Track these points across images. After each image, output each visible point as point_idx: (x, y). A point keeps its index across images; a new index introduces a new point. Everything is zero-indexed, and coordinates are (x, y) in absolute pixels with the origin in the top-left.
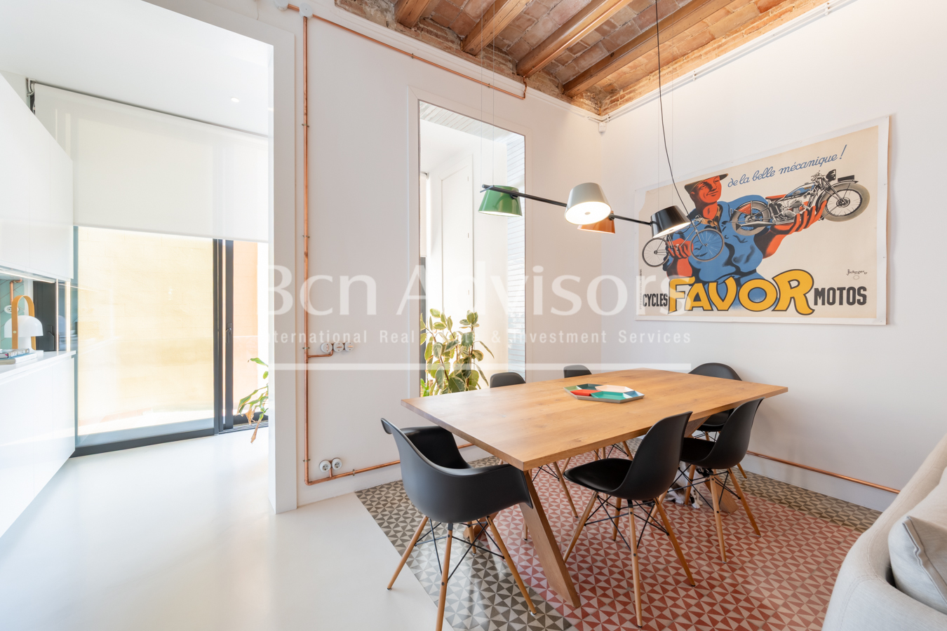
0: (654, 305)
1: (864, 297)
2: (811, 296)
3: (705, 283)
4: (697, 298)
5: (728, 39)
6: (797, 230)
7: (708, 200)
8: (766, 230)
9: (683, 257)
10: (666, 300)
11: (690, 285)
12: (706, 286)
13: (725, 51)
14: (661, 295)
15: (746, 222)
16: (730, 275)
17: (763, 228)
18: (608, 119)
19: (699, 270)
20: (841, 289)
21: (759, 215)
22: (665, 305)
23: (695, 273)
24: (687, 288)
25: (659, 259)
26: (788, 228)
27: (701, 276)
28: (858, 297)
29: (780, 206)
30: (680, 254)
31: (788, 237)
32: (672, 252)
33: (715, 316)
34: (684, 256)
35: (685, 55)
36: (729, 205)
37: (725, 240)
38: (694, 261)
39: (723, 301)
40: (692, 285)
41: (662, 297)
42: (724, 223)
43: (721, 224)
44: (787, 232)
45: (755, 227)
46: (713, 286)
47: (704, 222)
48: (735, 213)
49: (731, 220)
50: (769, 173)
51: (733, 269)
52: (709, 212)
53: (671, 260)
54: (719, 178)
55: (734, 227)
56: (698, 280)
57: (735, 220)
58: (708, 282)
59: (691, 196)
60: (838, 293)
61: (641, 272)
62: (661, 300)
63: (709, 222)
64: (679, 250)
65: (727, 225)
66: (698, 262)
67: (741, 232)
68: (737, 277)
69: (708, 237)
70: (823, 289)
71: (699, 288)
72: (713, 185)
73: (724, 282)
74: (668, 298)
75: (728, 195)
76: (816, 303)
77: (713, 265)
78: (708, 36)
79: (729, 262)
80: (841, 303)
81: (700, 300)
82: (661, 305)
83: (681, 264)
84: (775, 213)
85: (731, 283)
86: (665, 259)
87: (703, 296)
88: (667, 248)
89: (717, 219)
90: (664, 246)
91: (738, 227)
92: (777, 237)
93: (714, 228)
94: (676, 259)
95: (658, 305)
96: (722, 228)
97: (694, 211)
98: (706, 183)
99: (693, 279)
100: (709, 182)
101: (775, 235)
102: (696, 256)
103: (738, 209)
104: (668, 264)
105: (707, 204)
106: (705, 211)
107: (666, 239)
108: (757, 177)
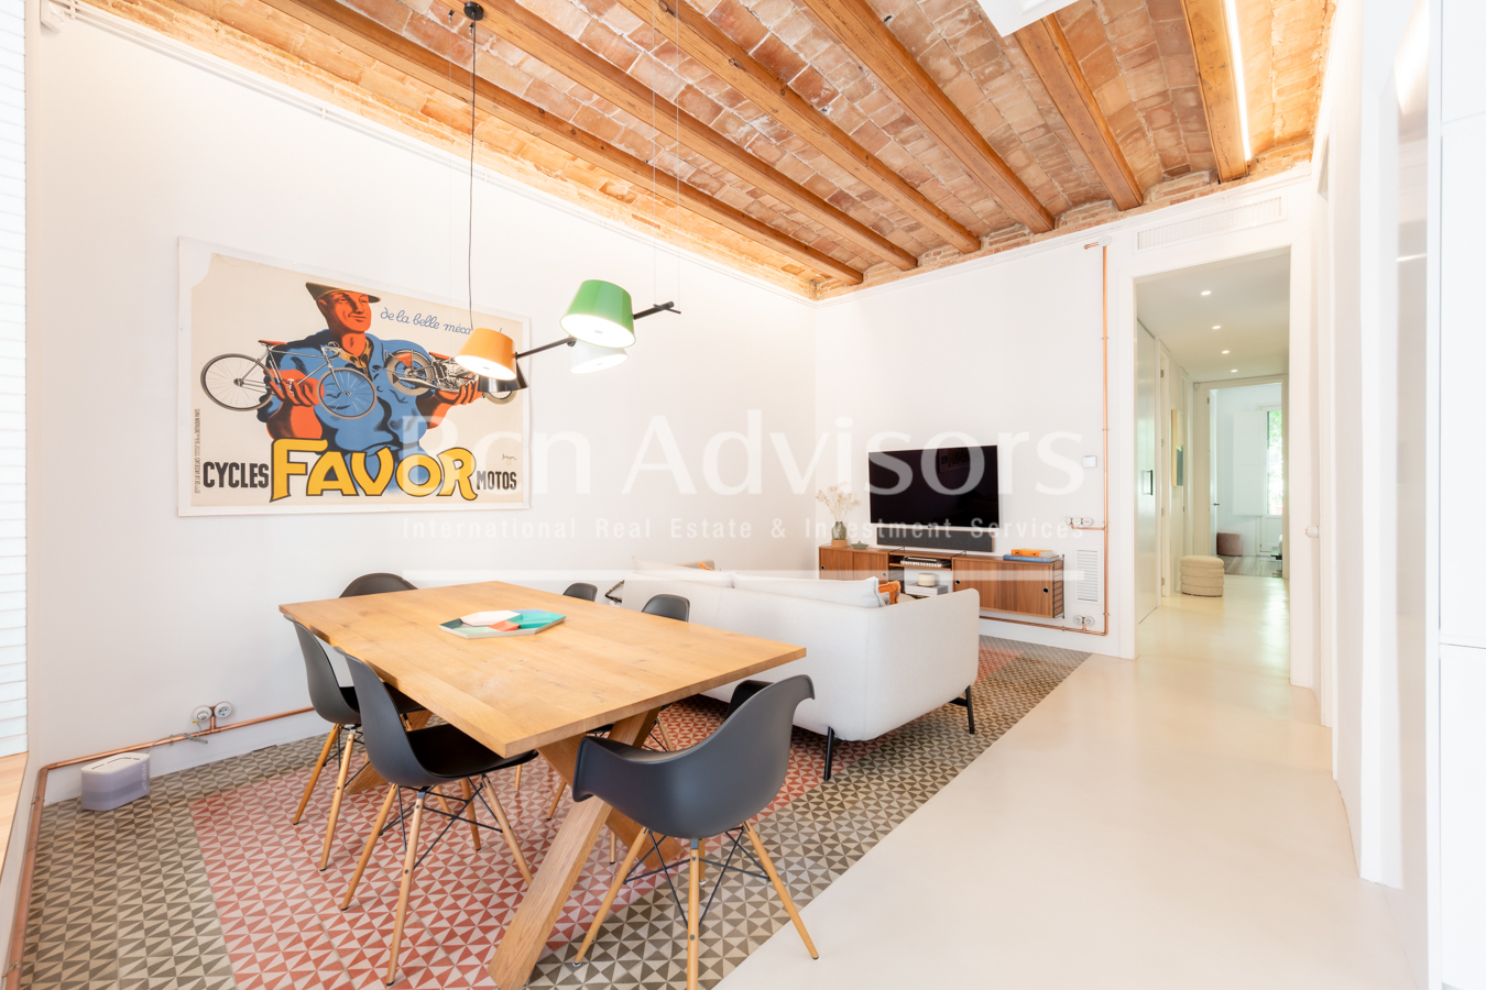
0: (233, 485)
1: (515, 481)
2: (474, 479)
3: (344, 453)
4: (331, 475)
5: (377, 103)
6: (462, 403)
7: (351, 323)
8: (429, 393)
9: (302, 404)
10: (266, 476)
11: (317, 453)
12: (348, 456)
13: (374, 117)
14: (253, 466)
15: (405, 375)
16: (385, 445)
17: (426, 390)
18: (72, 11)
19: (335, 431)
20: (498, 473)
21: (422, 372)
22: (263, 485)
23: (329, 433)
24: (312, 459)
25: (252, 396)
26: (453, 397)
27: (339, 440)
28: (511, 482)
29: (445, 368)
30: (296, 396)
31: (453, 407)
32: (279, 390)
33: (361, 504)
34: (306, 402)
35: (305, 60)
36: (382, 343)
37: (377, 394)
38: (328, 417)
39: (374, 481)
40: (322, 453)
41: (256, 470)
42: (376, 367)
43: (371, 368)
44: (452, 403)
45: (418, 385)
46: (358, 459)
47: (345, 357)
48: (390, 358)
49: (385, 366)
50: (431, 322)
51: (389, 438)
52: (352, 344)
53: (277, 405)
54: (366, 299)
55: (391, 378)
56: (333, 447)
57: (391, 368)
58: (352, 452)
59: (319, 305)
60: (496, 476)
61: (197, 414)
62: (253, 475)
63: (353, 359)
64: (293, 389)
65: (380, 371)
66: (333, 417)
67: (399, 387)
68: (394, 448)
69: (350, 382)
70: (484, 472)
71: (334, 459)
72: (358, 304)
73: (376, 453)
74: (269, 472)
75: (381, 328)
76: (478, 488)
77: (358, 427)
78: (356, 73)
79: (384, 426)
80: (499, 486)
81: (337, 479)
82: (255, 486)
83: (298, 416)
84: (441, 376)
85: (386, 455)
86: (262, 399)
87: (341, 471)
88: (267, 380)
89: (364, 358)
90: (259, 375)
91: (395, 379)
92: (442, 405)
93: (361, 370)
94: (288, 404)
95: (244, 485)
96: (373, 375)
97: (324, 332)
98: (346, 296)
99: (324, 444)
100: (351, 296)
101: (439, 403)
102: (330, 408)
103: (395, 354)
104: (270, 410)
105: (348, 331)
106: (346, 339)
107: (264, 362)
108: (417, 321)
